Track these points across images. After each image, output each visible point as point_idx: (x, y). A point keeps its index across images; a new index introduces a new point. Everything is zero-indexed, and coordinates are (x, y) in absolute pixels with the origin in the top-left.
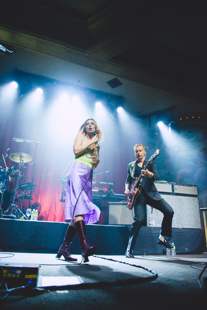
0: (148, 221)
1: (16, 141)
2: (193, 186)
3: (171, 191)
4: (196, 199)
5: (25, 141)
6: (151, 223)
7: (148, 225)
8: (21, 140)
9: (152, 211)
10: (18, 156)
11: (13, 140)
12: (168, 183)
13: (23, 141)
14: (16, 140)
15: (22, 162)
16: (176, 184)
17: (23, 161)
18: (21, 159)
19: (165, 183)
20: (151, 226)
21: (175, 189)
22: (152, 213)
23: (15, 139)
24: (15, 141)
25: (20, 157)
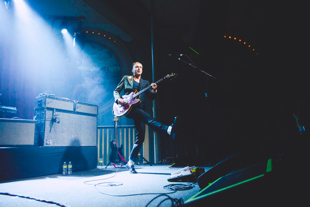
0: (45, 140)
2: (94, 106)
3: (72, 110)
4: (95, 118)
6: (48, 143)
7: (45, 145)
9: (51, 130)
12: (71, 101)
16: (78, 102)
19: (67, 100)
20: (47, 145)
21: (77, 108)
22: (50, 132)
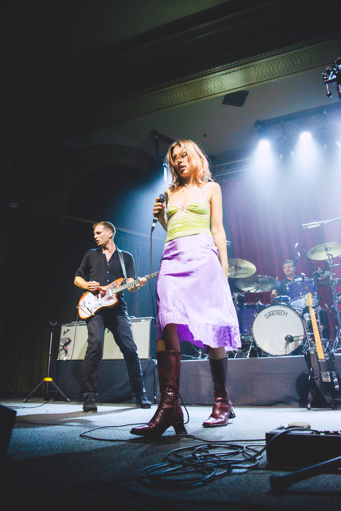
1: (309, 227)
5: (323, 223)
8: (316, 224)
10: (322, 251)
11: (304, 228)
13: (320, 224)
14: (307, 226)
15: (331, 257)
17: (332, 255)
18: (328, 252)
23: (305, 226)
24: (307, 229)
25: (324, 250)
